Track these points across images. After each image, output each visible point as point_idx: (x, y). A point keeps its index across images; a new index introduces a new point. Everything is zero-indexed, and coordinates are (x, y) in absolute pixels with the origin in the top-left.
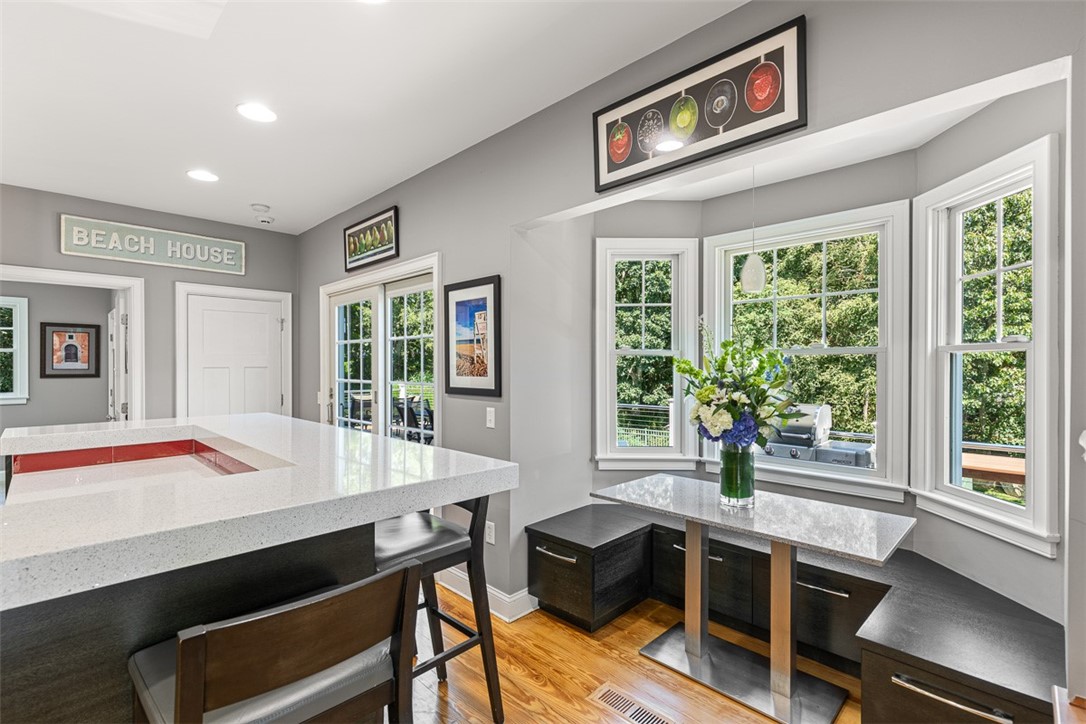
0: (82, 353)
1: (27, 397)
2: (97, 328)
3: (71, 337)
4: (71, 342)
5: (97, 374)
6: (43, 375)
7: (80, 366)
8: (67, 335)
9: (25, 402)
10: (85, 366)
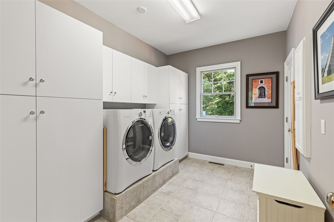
0: (268, 92)
1: (240, 119)
2: (277, 74)
3: (262, 82)
4: (261, 85)
5: (277, 107)
6: (248, 107)
7: (266, 100)
8: (260, 81)
9: (239, 122)
10: (270, 101)
